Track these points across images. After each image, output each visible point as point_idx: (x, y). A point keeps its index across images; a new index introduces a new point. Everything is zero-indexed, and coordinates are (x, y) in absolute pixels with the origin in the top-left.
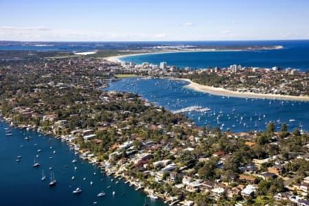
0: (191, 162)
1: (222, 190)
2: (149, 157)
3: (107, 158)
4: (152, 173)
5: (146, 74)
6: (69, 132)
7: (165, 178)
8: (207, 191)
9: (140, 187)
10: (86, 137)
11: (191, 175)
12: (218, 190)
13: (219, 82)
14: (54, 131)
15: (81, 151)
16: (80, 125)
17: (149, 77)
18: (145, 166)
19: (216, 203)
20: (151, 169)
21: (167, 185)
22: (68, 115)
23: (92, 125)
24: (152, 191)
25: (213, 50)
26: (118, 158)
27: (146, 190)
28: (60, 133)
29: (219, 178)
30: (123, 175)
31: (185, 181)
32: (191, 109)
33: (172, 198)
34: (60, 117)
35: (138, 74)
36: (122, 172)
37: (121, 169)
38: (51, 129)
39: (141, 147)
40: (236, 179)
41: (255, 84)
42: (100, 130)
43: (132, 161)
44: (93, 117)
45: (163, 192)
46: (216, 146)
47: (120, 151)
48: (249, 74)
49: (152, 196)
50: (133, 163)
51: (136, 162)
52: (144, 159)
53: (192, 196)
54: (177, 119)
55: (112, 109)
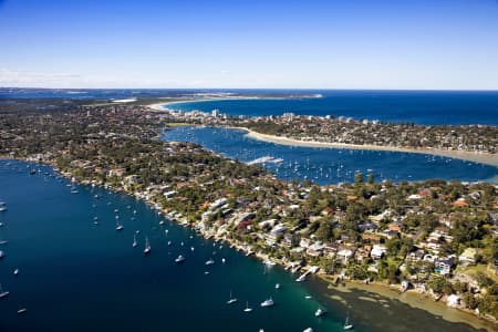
0: (302, 221)
1: (350, 253)
2: (253, 217)
3: (199, 218)
4: (261, 236)
5: (199, 122)
6: (143, 189)
7: (279, 241)
8: (332, 254)
9: (250, 252)
10: (166, 194)
11: (307, 236)
12: (345, 253)
13: (281, 131)
14: (125, 187)
15: (166, 211)
16: (154, 180)
17: (203, 126)
18: (249, 227)
19: (345, 267)
20: (257, 230)
21: (284, 249)
22: (138, 168)
23: (169, 181)
24: (267, 256)
25: (256, 98)
26: (215, 218)
27: (259, 255)
28: (133, 190)
29: (339, 238)
30: (224, 238)
31: (303, 244)
32: (264, 159)
33: (292, 264)
34: (129, 171)
35: (190, 122)
36: (222, 235)
37: (220, 231)
38: (121, 185)
39: (236, 205)
40: (359, 239)
41: (318, 132)
42: (180, 186)
43: (231, 221)
44: (167, 171)
45: (280, 258)
46: (324, 202)
47: (213, 210)
48: (307, 122)
49: (269, 262)
50: (233, 224)
51: (237, 223)
52: (246, 219)
53: (316, 261)
54: (257, 172)
55: (184, 162)
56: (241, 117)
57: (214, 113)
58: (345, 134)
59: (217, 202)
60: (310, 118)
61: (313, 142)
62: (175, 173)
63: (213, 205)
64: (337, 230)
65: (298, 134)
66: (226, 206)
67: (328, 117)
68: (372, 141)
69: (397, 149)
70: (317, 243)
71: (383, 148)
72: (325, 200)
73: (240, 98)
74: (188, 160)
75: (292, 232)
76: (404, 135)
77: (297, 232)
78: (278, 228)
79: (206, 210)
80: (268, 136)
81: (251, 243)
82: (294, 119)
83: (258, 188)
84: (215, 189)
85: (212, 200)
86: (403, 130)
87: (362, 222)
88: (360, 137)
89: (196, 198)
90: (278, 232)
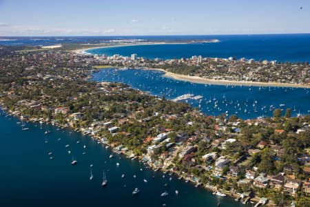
1: (297, 185)
2: (195, 150)
3: (145, 152)
4: (206, 169)
5: (121, 65)
6: (88, 125)
7: (225, 173)
8: (278, 187)
9: (198, 184)
10: (110, 129)
11: (251, 168)
12: (292, 186)
13: (194, 71)
14: (71, 124)
15: (112, 145)
16: (96, 117)
17: (125, 68)
18: (193, 160)
19: (294, 199)
20: (201, 162)
21: (231, 181)
22: (81, 107)
23: (110, 118)
24: (216, 188)
25: (163, 43)
26: (159, 151)
27: (207, 186)
28: (78, 126)
30: (172, 170)
31: (249, 176)
32: (186, 97)
33: (242, 196)
34: (72, 109)
35: (113, 65)
36: (169, 167)
37: (166, 164)
38: (66, 122)
39: (177, 140)
40: (301, 171)
41: (226, 72)
42: (121, 122)
43: (175, 154)
44: (107, 109)
45: (229, 189)
46: (258, 136)
47: (157, 144)
48: (215, 64)
49: (218, 194)
50: (178, 157)
51: (181, 156)
52: (189, 152)
53: (264, 193)
54: (184, 108)
55: (120, 100)
56: (156, 59)
57: (133, 57)
58: (251, 73)
59: (159, 137)
60: (216, 59)
61: (223, 80)
62: (114, 110)
63: (156, 139)
64: (278, 163)
65: (209, 73)
66: (167, 140)
67: (230, 58)
68: (275, 79)
69: (300, 85)
70: (262, 175)
71: (286, 85)
72: (259, 134)
73: (150, 43)
74: (123, 98)
75: (235, 165)
76: (304, 73)
77: (240, 164)
78: (221, 160)
79: (150, 144)
80: (183, 76)
81: (198, 175)
82: (202, 61)
83: (190, 123)
84: (154, 125)
85: (153, 134)
86: (301, 69)
87: (300, 155)
88: (264, 76)
89: (138, 133)
90: (223, 164)
